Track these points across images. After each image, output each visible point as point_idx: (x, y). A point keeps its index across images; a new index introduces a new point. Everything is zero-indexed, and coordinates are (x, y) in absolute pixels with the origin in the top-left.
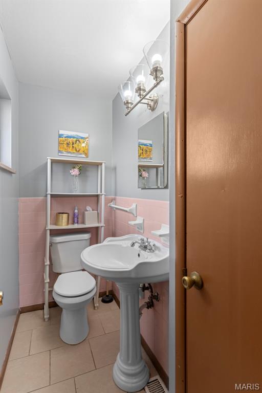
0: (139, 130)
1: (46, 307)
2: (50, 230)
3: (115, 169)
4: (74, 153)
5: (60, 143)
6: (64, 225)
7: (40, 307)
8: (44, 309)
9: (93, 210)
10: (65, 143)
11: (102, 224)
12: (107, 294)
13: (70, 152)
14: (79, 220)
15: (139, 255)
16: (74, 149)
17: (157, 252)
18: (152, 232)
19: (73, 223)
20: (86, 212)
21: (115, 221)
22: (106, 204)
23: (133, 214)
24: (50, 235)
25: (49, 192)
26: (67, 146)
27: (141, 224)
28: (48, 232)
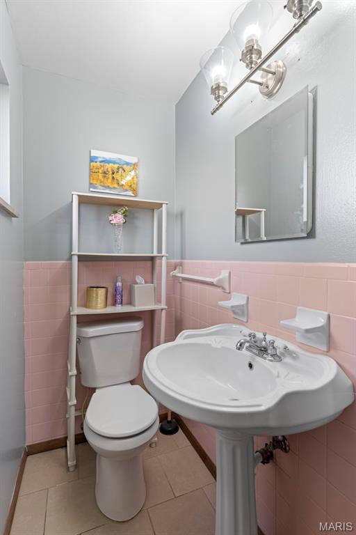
0: (236, 138)
1: (70, 443)
2: (78, 316)
3: (181, 215)
4: (114, 188)
5: (92, 172)
6: (99, 308)
7: (61, 444)
8: (66, 446)
9: (146, 283)
10: (100, 171)
11: (163, 306)
12: (169, 419)
13: (108, 187)
14: (123, 298)
15: (251, 366)
16: (115, 181)
17: (287, 360)
18: (282, 322)
19: (114, 303)
20: (136, 286)
21: (181, 300)
22: (168, 273)
23: (223, 288)
24: (78, 323)
25: (75, 251)
26: (105, 177)
27: (243, 305)
28: (75, 320)
